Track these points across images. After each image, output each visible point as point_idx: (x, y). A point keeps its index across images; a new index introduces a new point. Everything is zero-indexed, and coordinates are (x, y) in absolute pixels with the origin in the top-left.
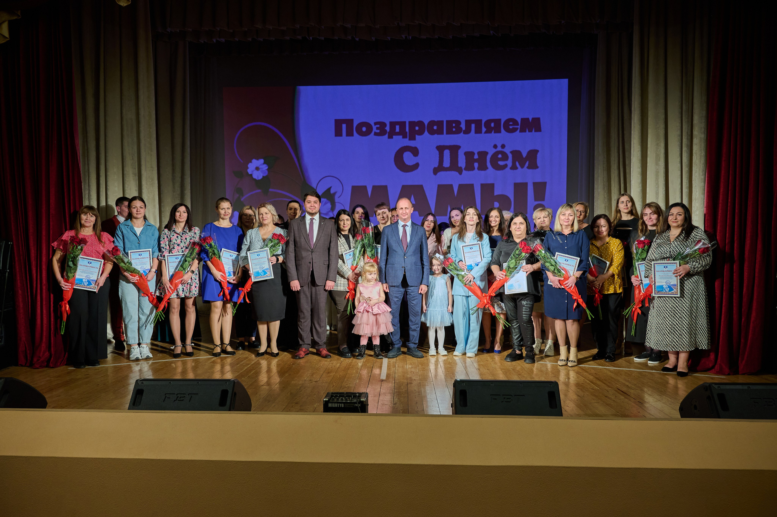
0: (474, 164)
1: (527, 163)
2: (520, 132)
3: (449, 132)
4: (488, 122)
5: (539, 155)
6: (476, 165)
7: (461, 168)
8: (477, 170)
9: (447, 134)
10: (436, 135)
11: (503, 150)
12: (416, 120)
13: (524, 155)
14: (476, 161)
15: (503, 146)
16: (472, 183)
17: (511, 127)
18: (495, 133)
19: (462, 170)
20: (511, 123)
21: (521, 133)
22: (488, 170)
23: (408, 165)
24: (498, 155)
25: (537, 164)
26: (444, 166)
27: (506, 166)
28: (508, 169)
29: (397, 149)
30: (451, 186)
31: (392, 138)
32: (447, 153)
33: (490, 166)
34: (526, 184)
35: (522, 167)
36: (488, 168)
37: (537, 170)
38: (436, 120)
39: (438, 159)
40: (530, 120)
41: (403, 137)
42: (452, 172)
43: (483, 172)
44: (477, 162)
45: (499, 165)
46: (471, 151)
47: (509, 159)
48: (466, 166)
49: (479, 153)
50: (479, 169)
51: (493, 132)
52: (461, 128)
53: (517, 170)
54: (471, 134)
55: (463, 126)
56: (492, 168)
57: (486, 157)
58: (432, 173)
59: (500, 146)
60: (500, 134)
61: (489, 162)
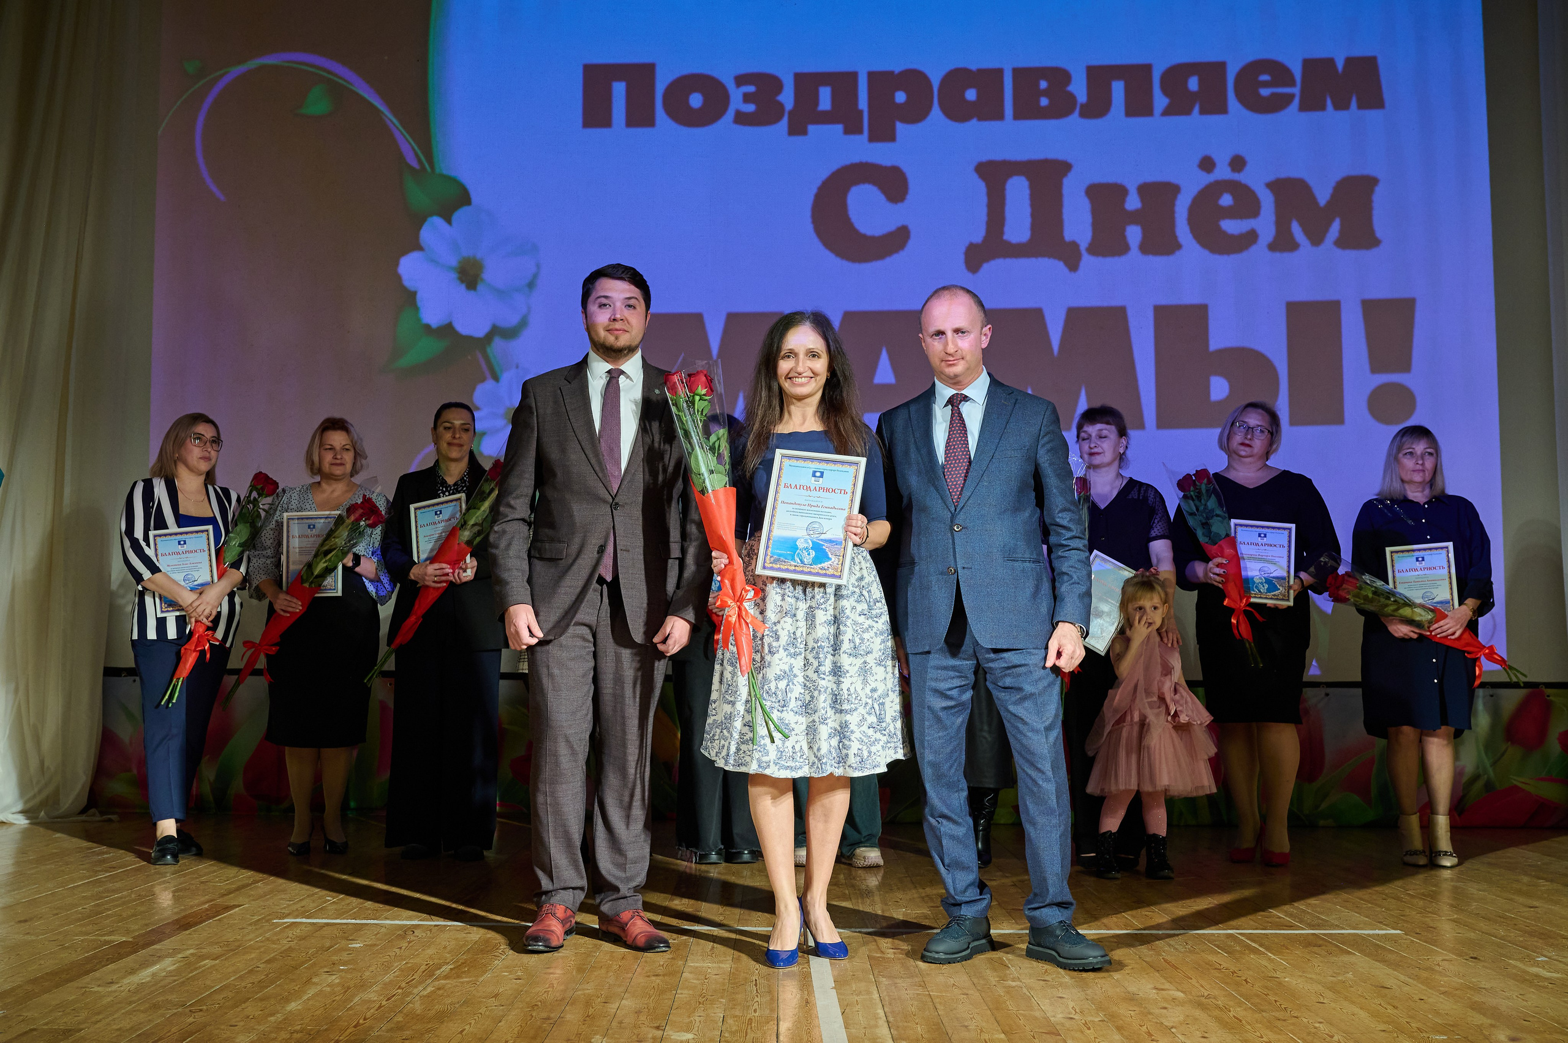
0: (1124, 230)
1: (1335, 227)
2: (1303, 108)
3: (1026, 110)
4: (1175, 76)
5: (1379, 195)
6: (1134, 234)
7: (1074, 245)
8: (1139, 254)
9: (1017, 117)
10: (974, 121)
11: (1236, 176)
12: (897, 66)
13: (1323, 196)
14: (1134, 217)
15: (1238, 163)
16: (1122, 304)
17: (1265, 92)
18: (1203, 112)
19: (1080, 255)
20: (1265, 77)
21: (1303, 115)
22: (1178, 253)
23: (864, 236)
24: (1219, 196)
25: (1372, 232)
26: (1006, 237)
27: (1251, 237)
28: (1259, 251)
29: (824, 174)
30: (1037, 315)
31: (804, 132)
32: (1018, 190)
33: (1190, 236)
34: (1331, 309)
35: (1316, 239)
36: (1179, 246)
37: (1375, 251)
38: (973, 67)
39: (983, 211)
40: (1340, 65)
41: (847, 131)
42: (1040, 260)
43: (1160, 261)
44: (1136, 223)
45: (1224, 233)
46: (1111, 181)
47: (1263, 213)
48: (1093, 237)
49: (1145, 190)
50: (1147, 248)
51: (1196, 109)
52: (1072, 97)
53: (1296, 254)
54: (1109, 117)
55: (1079, 88)
56: (1197, 247)
57: (1173, 205)
58: (963, 266)
59: (1228, 159)
60: (1222, 117)
61: (1185, 222)
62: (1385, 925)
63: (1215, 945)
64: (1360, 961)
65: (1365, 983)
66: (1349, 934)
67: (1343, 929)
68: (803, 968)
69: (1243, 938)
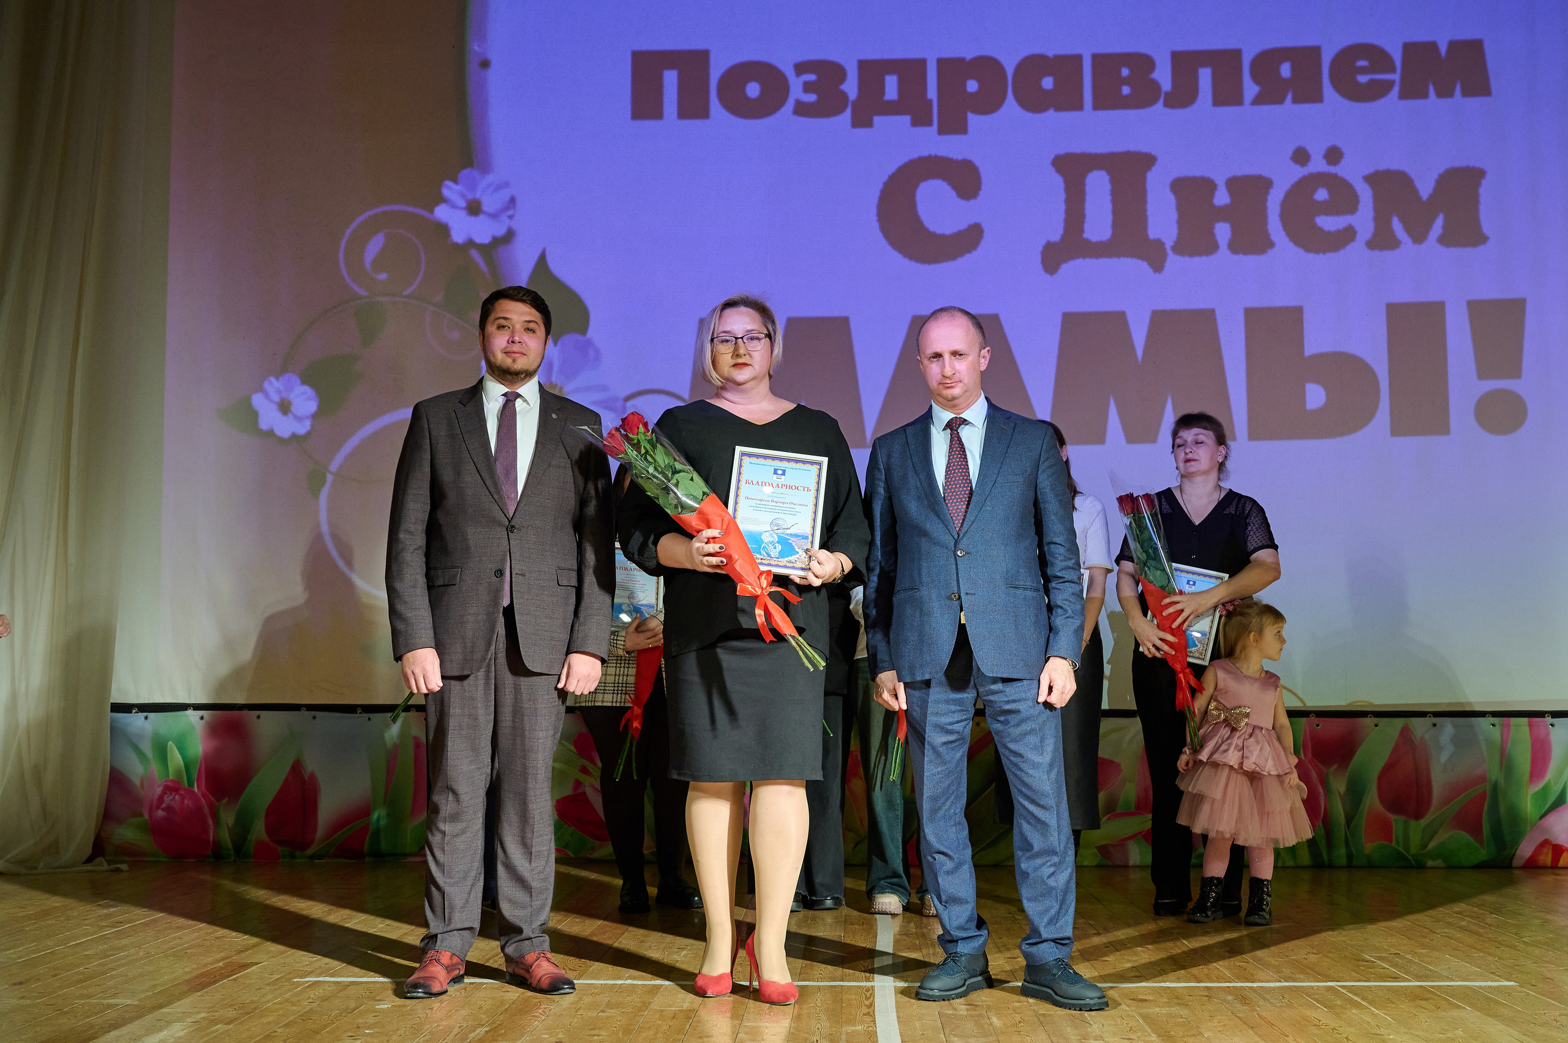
0: (1213, 227)
1: (1439, 222)
2: (1403, 96)
3: (1107, 99)
4: (1267, 60)
5: (1486, 190)
6: (1223, 231)
7: (1159, 244)
8: (1229, 253)
9: (1097, 107)
10: (1051, 112)
11: (1332, 169)
12: (969, 55)
13: (1425, 188)
14: (1223, 214)
15: (1334, 155)
16: (1210, 306)
17: (1363, 79)
18: (1295, 101)
19: (1164, 257)
20: (1362, 63)
21: (1403, 102)
22: (1271, 253)
23: (934, 235)
24: (1314, 191)
25: (1478, 225)
26: (1086, 235)
27: (1348, 234)
28: (1357, 249)
29: (891, 168)
30: (1119, 319)
32: (1098, 185)
33: (1282, 234)
34: (1437, 310)
35: (1419, 237)
36: (1272, 245)
37: (1481, 247)
38: (1048, 55)
39: (1061, 208)
40: (1443, 49)
42: (1123, 260)
43: (1251, 260)
44: (1225, 220)
45: (1321, 230)
46: (1198, 173)
47: (1361, 207)
48: (1179, 235)
49: (1233, 183)
50: (1236, 247)
51: (1289, 98)
52: (1156, 86)
53: (1397, 251)
54: (1195, 106)
55: (1163, 76)
56: (1291, 244)
57: (1265, 201)
58: (1040, 267)
59: (1323, 152)
60: (1317, 106)
61: (1277, 219)
62: (1499, 976)
63: (1314, 999)
64: (1469, 1014)
65: (1476, 1040)
66: (1459, 986)
67: (1452, 980)
68: (868, 1027)
69: (1344, 991)
